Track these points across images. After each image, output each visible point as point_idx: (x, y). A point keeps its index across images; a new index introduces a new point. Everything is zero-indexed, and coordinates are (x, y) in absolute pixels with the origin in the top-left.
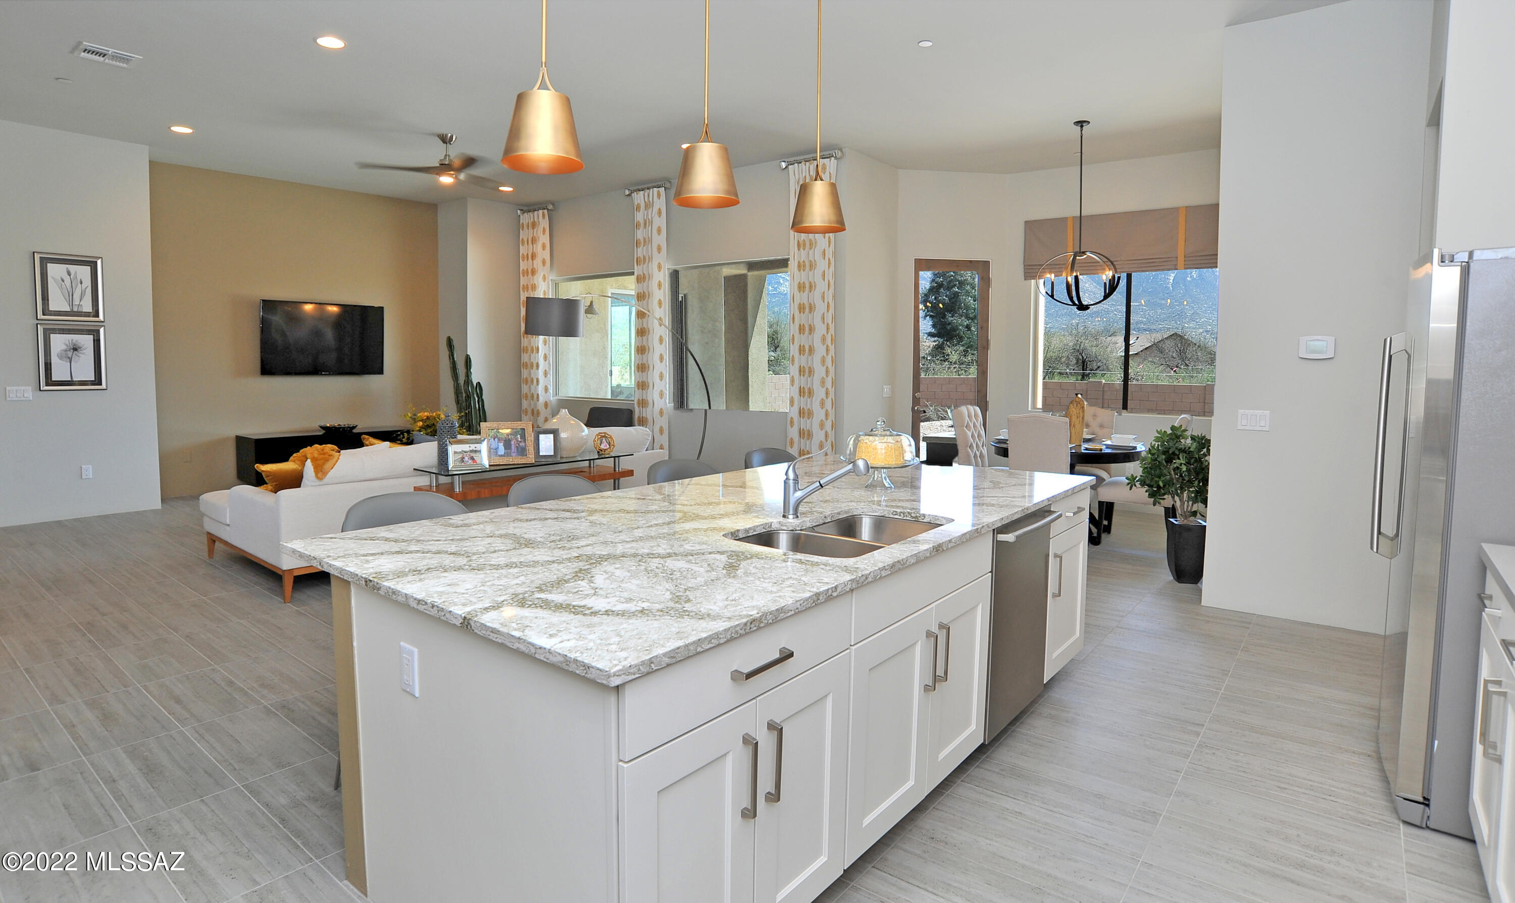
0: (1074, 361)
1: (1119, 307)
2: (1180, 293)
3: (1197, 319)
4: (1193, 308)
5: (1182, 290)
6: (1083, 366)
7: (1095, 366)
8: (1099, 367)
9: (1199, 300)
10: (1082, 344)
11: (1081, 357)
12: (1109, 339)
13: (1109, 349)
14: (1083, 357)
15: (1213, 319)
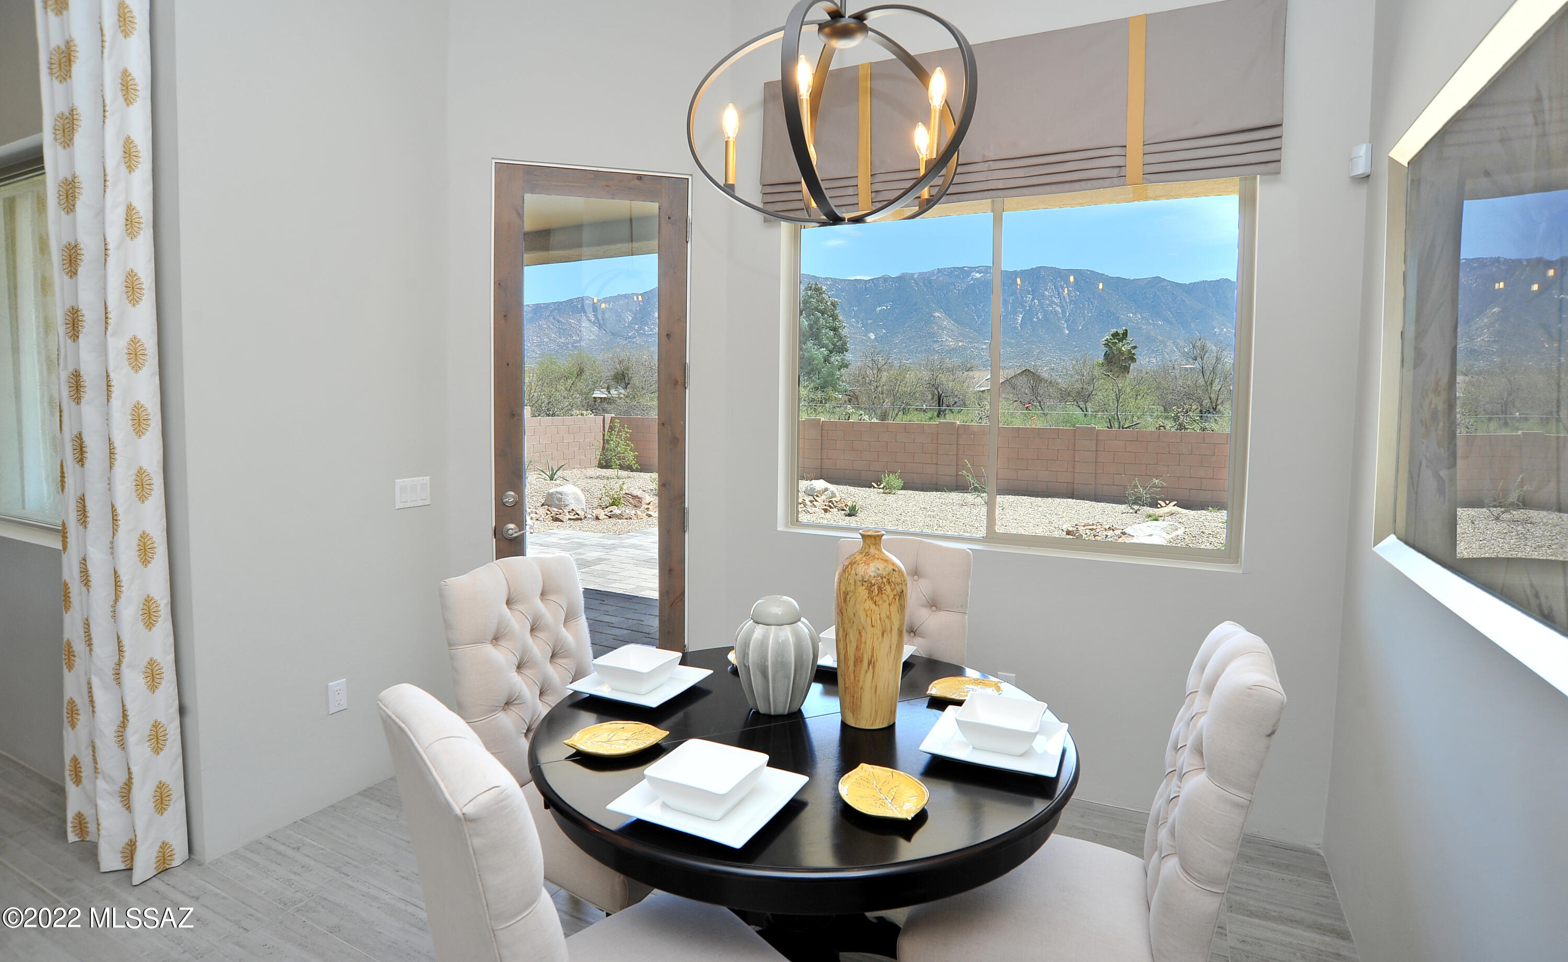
0: (930, 397)
1: (976, 344)
2: (1028, 333)
3: (1043, 357)
4: (1039, 347)
5: (1029, 330)
6: (939, 402)
7: (952, 401)
8: (955, 403)
9: (1044, 340)
10: (938, 378)
11: (936, 392)
12: (966, 373)
13: (966, 384)
14: (939, 393)
15: (1057, 357)
